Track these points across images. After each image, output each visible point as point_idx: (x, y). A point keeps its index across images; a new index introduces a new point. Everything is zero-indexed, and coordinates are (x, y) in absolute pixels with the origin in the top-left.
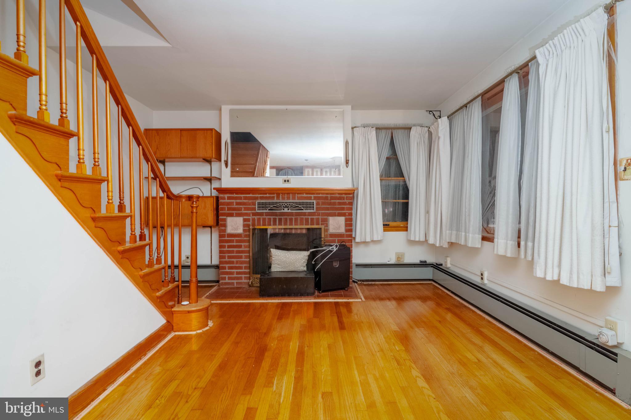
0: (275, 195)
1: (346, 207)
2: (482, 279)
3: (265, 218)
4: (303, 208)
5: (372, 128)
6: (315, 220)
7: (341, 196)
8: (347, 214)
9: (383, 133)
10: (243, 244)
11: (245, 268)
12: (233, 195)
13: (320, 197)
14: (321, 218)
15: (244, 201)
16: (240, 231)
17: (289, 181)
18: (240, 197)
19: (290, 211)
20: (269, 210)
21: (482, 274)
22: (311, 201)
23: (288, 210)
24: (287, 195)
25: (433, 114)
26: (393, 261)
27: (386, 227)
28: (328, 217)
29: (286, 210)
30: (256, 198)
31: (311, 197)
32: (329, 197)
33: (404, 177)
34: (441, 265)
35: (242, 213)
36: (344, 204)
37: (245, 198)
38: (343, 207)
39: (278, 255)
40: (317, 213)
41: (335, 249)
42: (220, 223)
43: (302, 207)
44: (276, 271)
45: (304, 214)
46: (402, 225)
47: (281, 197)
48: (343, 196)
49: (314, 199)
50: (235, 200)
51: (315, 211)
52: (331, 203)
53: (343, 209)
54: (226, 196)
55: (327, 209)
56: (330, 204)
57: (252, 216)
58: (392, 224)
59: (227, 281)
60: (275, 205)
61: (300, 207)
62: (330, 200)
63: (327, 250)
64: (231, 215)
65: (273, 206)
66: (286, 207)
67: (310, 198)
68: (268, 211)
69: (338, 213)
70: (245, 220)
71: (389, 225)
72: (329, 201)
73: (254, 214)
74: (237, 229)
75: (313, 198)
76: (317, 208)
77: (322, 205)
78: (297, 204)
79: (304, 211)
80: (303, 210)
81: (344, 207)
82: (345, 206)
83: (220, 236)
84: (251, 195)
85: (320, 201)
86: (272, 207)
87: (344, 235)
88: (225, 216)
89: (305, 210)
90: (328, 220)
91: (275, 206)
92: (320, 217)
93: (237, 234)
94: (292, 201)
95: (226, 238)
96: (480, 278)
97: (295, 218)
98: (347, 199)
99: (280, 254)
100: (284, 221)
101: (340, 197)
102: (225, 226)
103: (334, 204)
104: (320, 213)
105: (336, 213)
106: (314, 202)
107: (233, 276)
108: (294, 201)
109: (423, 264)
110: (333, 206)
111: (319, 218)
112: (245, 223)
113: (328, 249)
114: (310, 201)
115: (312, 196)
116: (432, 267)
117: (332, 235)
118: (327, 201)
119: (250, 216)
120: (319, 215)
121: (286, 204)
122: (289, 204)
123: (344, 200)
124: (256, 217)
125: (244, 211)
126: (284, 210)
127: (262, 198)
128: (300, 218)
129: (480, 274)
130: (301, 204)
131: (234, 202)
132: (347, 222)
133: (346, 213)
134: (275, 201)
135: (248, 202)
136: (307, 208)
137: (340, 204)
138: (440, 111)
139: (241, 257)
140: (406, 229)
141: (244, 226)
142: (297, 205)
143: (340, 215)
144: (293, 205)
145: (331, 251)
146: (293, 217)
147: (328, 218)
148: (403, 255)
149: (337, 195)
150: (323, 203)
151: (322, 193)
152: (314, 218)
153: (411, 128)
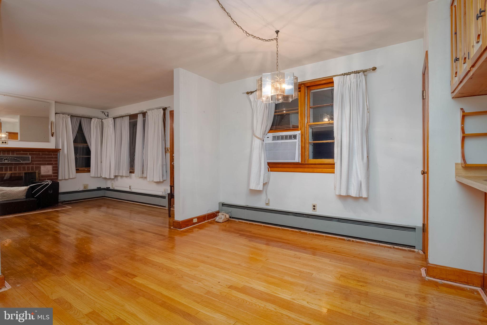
2: (130, 188)
4: (21, 160)
5: (68, 115)
6: (30, 168)
7: (50, 153)
8: (54, 163)
9: (75, 119)
13: (33, 153)
14: (35, 166)
17: (6, 143)
21: (130, 187)
23: (8, 161)
24: (7, 152)
25: (104, 113)
26: (81, 189)
27: (78, 171)
28: (40, 166)
29: (6, 162)
32: (41, 154)
33: (87, 144)
34: (109, 188)
36: (52, 158)
40: (32, 163)
41: (50, 184)
45: (22, 164)
46: (86, 170)
49: (29, 155)
51: (30, 162)
52: (42, 157)
53: (51, 161)
55: (40, 161)
56: (42, 158)
58: (80, 169)
61: (18, 159)
63: (45, 184)
66: (6, 160)
67: (26, 154)
71: (78, 169)
76: (31, 160)
79: (22, 162)
82: (53, 159)
85: (34, 156)
87: (52, 175)
92: (34, 166)
94: (11, 156)
96: (129, 188)
97: (14, 167)
100: (5, 169)
103: (45, 158)
104: (34, 163)
105: (46, 163)
106: (29, 157)
108: (14, 156)
109: (99, 189)
111: (33, 166)
114: (26, 156)
115: (28, 153)
116: (104, 190)
117: (44, 176)
118: (39, 156)
121: (6, 158)
122: (9, 158)
123: (52, 156)
126: (4, 161)
128: (18, 166)
129: (129, 187)
132: (54, 169)
136: (24, 160)
137: (48, 158)
138: (108, 113)
140: (89, 171)
142: (16, 159)
143: (49, 164)
144: (13, 158)
146: (12, 166)
148: (87, 185)
149: (47, 153)
150: (36, 158)
151: (35, 152)
152: (30, 166)
153: (91, 118)
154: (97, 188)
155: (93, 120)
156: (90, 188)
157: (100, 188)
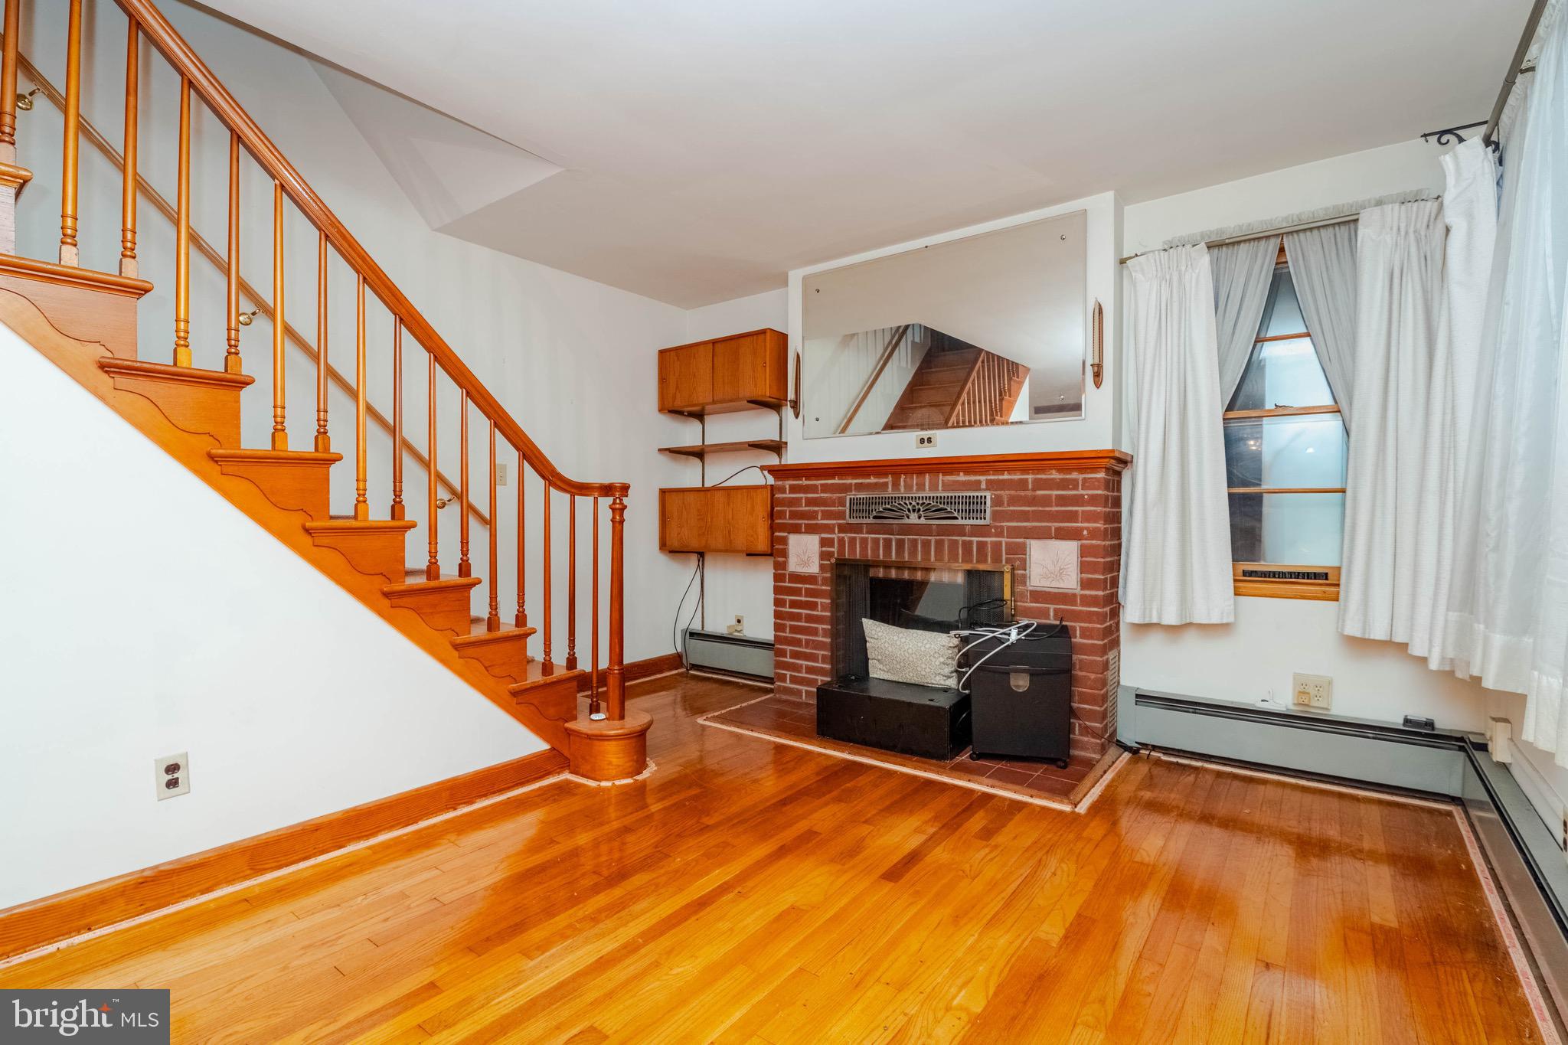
0: (890, 479)
1: (1083, 511)
3: (867, 538)
4: (956, 514)
5: (1194, 246)
6: (989, 549)
8: (1085, 532)
9: (1240, 257)
10: (819, 600)
11: (824, 659)
12: (801, 482)
13: (1003, 480)
14: (1006, 543)
15: (822, 495)
16: (814, 568)
17: (931, 441)
18: (815, 485)
19: (923, 521)
20: (875, 517)
22: (979, 494)
23: (919, 518)
24: (917, 478)
25: (1461, 140)
26: (1283, 701)
27: (1247, 581)
28: (1027, 541)
29: (914, 519)
30: (847, 489)
31: (979, 482)
32: (1030, 481)
34: (1485, 747)
35: (817, 524)
36: (1076, 500)
37: (825, 488)
38: (1071, 511)
39: (876, 637)
40: (996, 528)
41: (1014, 636)
42: (777, 547)
43: (955, 510)
44: (877, 679)
45: (960, 530)
47: (902, 483)
48: (1074, 475)
49: (987, 489)
50: (804, 493)
51: (987, 522)
52: (1034, 497)
53: (1072, 517)
54: (788, 483)
55: (1024, 516)
56: (1033, 501)
57: (839, 532)
59: (788, 684)
60: (887, 506)
61: (949, 509)
62: (1034, 490)
63: (987, 638)
64: (796, 529)
65: (884, 506)
66: (914, 511)
67: (976, 486)
68: (871, 521)
69: (1058, 529)
70: (824, 543)
72: (1029, 493)
73: (843, 529)
74: (806, 563)
75: (983, 486)
76: (993, 513)
77: (1008, 505)
78: (941, 503)
79: (960, 522)
80: (956, 518)
81: (1077, 511)
82: (1080, 509)
83: (777, 578)
84: (836, 481)
85: (1005, 494)
86: (881, 510)
87: (1074, 595)
88: (784, 532)
89: (962, 518)
90: (1028, 549)
91: (889, 507)
92: (1004, 540)
93: (807, 575)
94: (928, 495)
95: (787, 584)
97: (937, 542)
98: (1087, 484)
99: (880, 634)
100: (909, 549)
101: (1062, 480)
102: (784, 553)
103: (1046, 501)
104: (1002, 527)
105: (1050, 527)
106: (985, 497)
107: (800, 675)
108: (935, 495)
109: (1422, 734)
110: (1040, 509)
111: (1001, 543)
112: (824, 549)
113: (992, 635)
114: (975, 494)
115: (983, 478)
116: (1461, 749)
117: (1038, 596)
118: (1022, 493)
119: (834, 533)
120: (1000, 534)
121: (914, 503)
122: (921, 502)
123: (1077, 489)
124: (846, 536)
125: (821, 519)
126: (908, 518)
127: (860, 487)
128: (949, 540)
130: (950, 501)
131: (802, 498)
132: (1084, 559)
133: (1082, 529)
134: (890, 492)
135: (831, 498)
136: (968, 513)
137: (1062, 500)
139: (815, 632)
141: (823, 556)
142: (942, 506)
143: (1062, 535)
144: (933, 504)
145: (1001, 641)
146: (933, 539)
147: (1028, 543)
148: (1325, 686)
149: (1055, 475)
150: (1013, 501)
151: (1010, 471)
152: (986, 542)
153: (1351, 222)
154: (1407, 721)
155: (1366, 232)
156: (1342, 708)
157: (1430, 724)
